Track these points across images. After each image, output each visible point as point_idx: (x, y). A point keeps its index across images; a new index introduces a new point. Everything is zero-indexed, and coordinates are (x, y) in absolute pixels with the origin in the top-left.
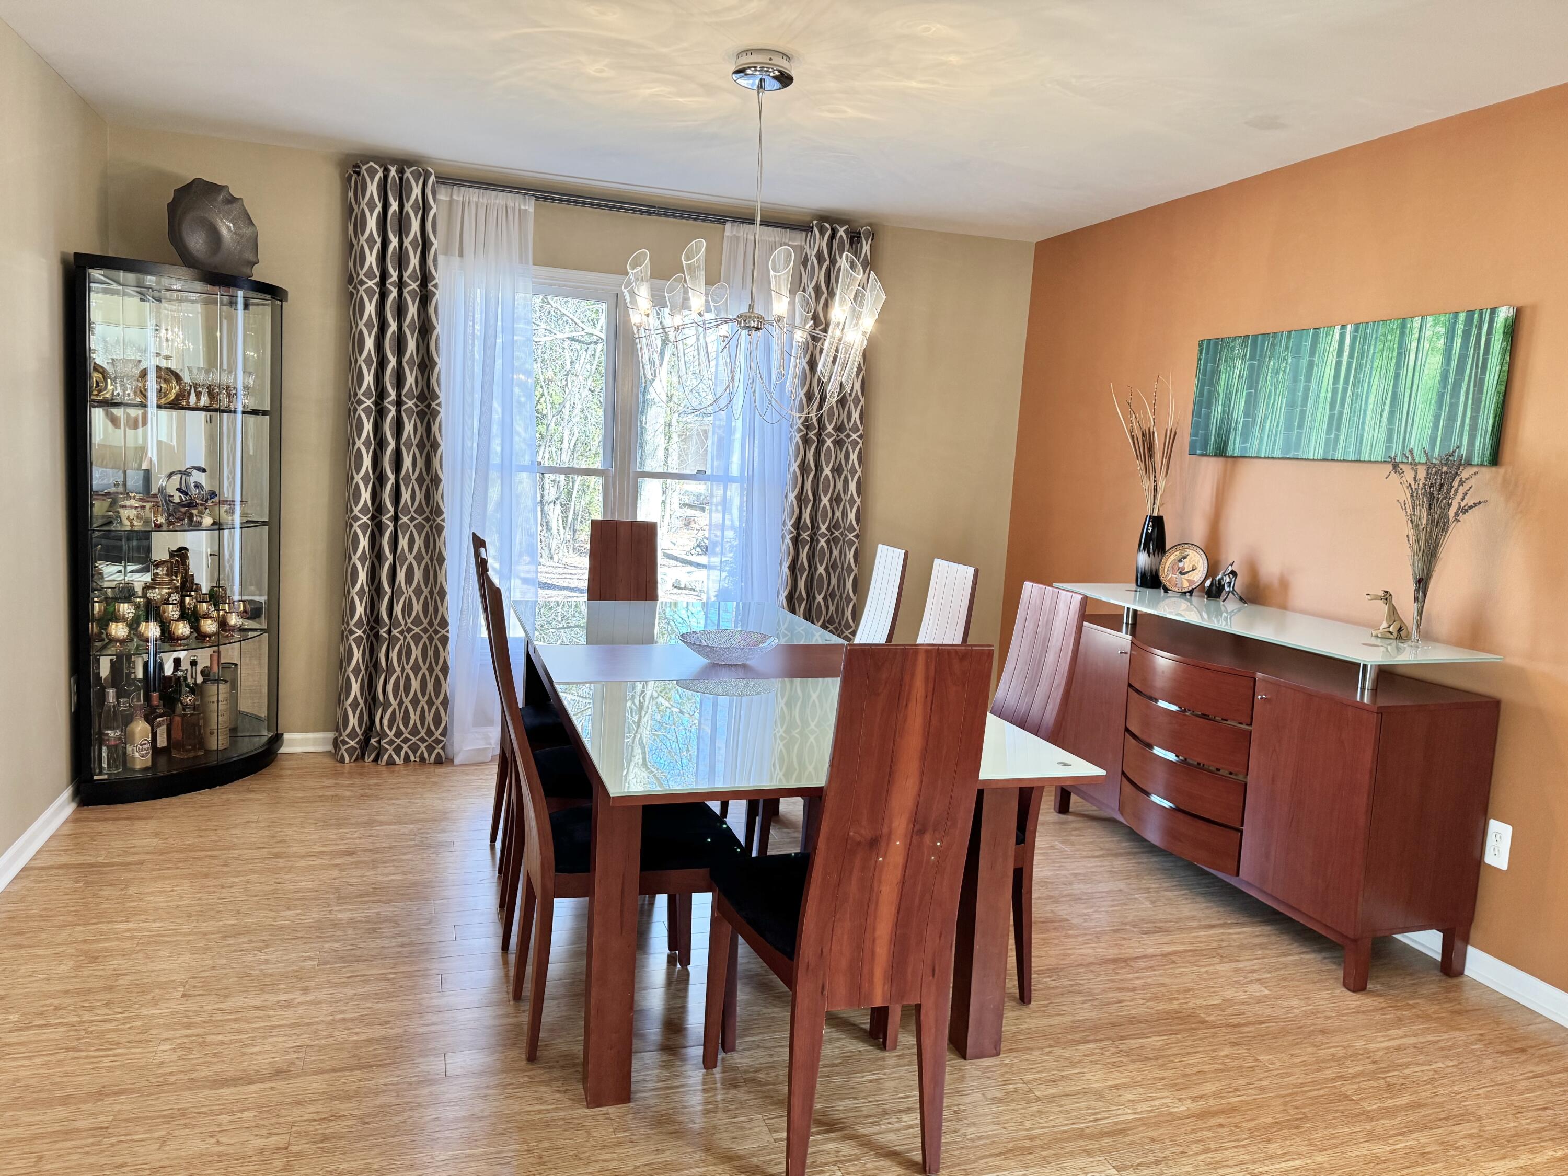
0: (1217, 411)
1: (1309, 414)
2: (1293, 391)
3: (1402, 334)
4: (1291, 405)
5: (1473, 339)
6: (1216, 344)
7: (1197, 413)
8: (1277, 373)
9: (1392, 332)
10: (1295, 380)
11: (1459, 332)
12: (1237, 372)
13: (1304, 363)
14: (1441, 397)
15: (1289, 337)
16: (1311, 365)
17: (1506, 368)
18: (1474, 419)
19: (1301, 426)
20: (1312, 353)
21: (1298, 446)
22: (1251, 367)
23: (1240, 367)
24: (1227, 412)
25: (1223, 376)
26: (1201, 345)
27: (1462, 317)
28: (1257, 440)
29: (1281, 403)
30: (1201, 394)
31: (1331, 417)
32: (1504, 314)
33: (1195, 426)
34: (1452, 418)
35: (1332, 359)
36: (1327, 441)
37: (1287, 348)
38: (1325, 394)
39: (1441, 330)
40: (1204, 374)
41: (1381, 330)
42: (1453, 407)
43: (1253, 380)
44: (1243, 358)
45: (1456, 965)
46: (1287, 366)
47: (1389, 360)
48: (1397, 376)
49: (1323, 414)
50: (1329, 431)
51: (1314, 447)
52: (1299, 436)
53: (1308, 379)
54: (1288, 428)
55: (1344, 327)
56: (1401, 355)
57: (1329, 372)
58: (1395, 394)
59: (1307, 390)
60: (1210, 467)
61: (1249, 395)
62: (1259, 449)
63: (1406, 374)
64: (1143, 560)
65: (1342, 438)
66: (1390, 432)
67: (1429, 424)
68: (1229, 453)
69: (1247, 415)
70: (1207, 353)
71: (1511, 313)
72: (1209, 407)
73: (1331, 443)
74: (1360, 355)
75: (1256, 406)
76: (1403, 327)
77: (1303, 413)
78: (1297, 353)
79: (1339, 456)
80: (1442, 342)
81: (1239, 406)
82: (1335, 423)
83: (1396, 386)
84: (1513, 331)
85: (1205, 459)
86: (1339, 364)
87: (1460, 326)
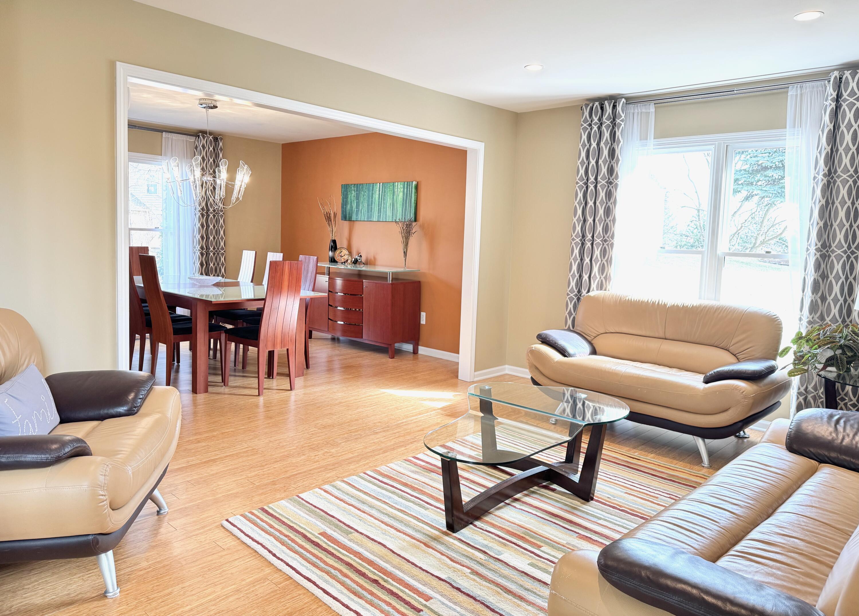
0: (349, 207)
1: (373, 208)
2: (368, 201)
3: (393, 186)
4: (368, 205)
5: (409, 189)
6: (346, 186)
7: (342, 207)
8: (364, 196)
9: (391, 186)
10: (369, 198)
11: (406, 187)
12: (353, 195)
13: (371, 193)
14: (403, 204)
15: (366, 185)
16: (372, 194)
17: (416, 197)
18: (410, 210)
19: (371, 212)
20: (373, 191)
21: (371, 218)
22: (357, 194)
23: (354, 193)
24: (351, 207)
25: (349, 196)
26: (342, 186)
27: (406, 183)
28: (360, 216)
29: (366, 205)
30: (343, 201)
31: (379, 209)
32: (414, 183)
33: (343, 212)
34: (406, 209)
35: (377, 193)
36: (378, 215)
37: (366, 189)
38: (377, 203)
39: (402, 186)
40: (344, 195)
41: (389, 185)
42: (406, 206)
43: (358, 198)
44: (354, 191)
45: (416, 351)
46: (366, 194)
47: (391, 193)
48: (393, 198)
49: (376, 209)
50: (378, 214)
51: (375, 219)
52: (371, 214)
53: (372, 198)
54: (368, 212)
55: (380, 184)
56: (394, 192)
57: (377, 196)
58: (393, 203)
59: (372, 201)
60: (346, 224)
61: (357, 202)
62: (361, 218)
63: (395, 197)
64: (331, 254)
65: (382, 215)
66: (393, 213)
67: (401, 212)
68: (353, 220)
69: (357, 208)
70: (344, 188)
71: (416, 183)
72: (346, 205)
73: (379, 216)
74: (384, 192)
75: (359, 205)
76: (393, 185)
77: (371, 208)
78: (369, 190)
79: (381, 220)
80: (402, 189)
81: (354, 205)
82: (379, 211)
83: (393, 200)
84: (417, 187)
85: (345, 221)
86: (379, 194)
87: (406, 186)
